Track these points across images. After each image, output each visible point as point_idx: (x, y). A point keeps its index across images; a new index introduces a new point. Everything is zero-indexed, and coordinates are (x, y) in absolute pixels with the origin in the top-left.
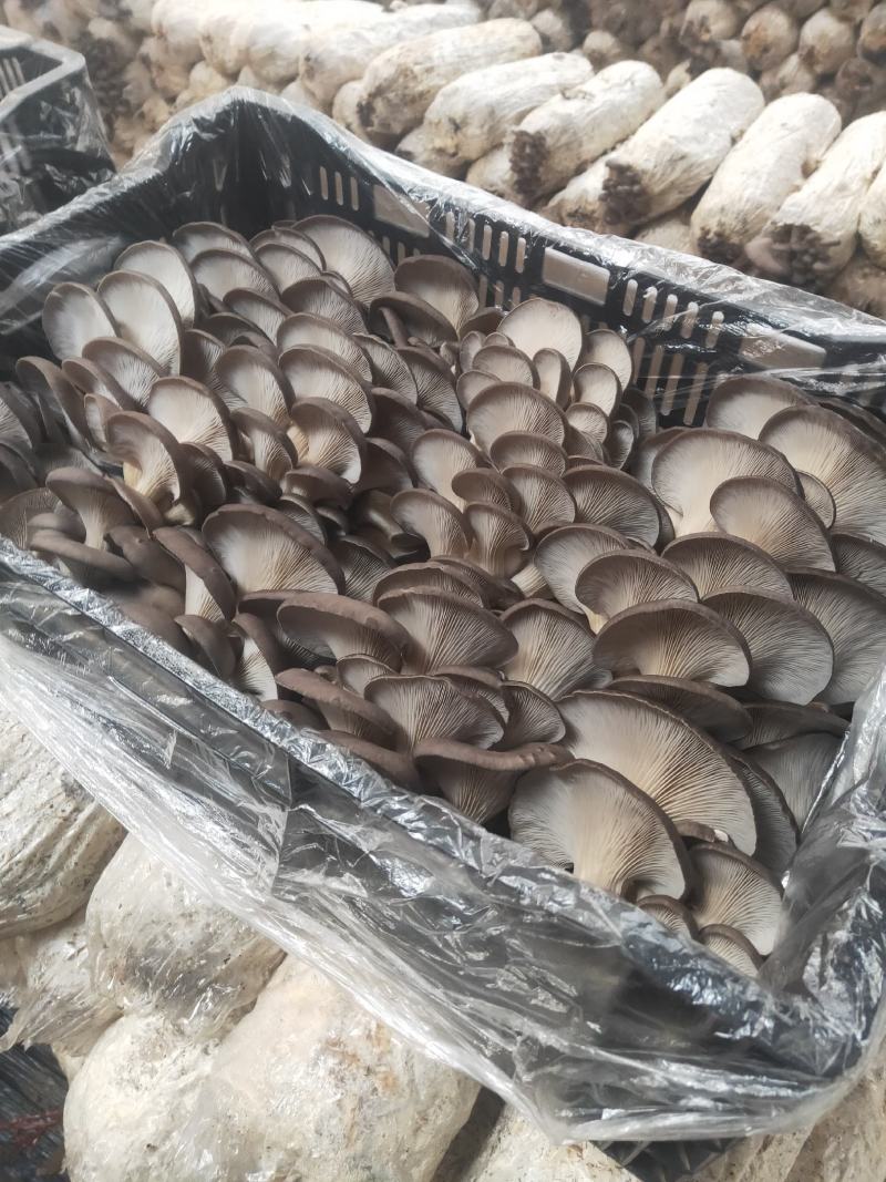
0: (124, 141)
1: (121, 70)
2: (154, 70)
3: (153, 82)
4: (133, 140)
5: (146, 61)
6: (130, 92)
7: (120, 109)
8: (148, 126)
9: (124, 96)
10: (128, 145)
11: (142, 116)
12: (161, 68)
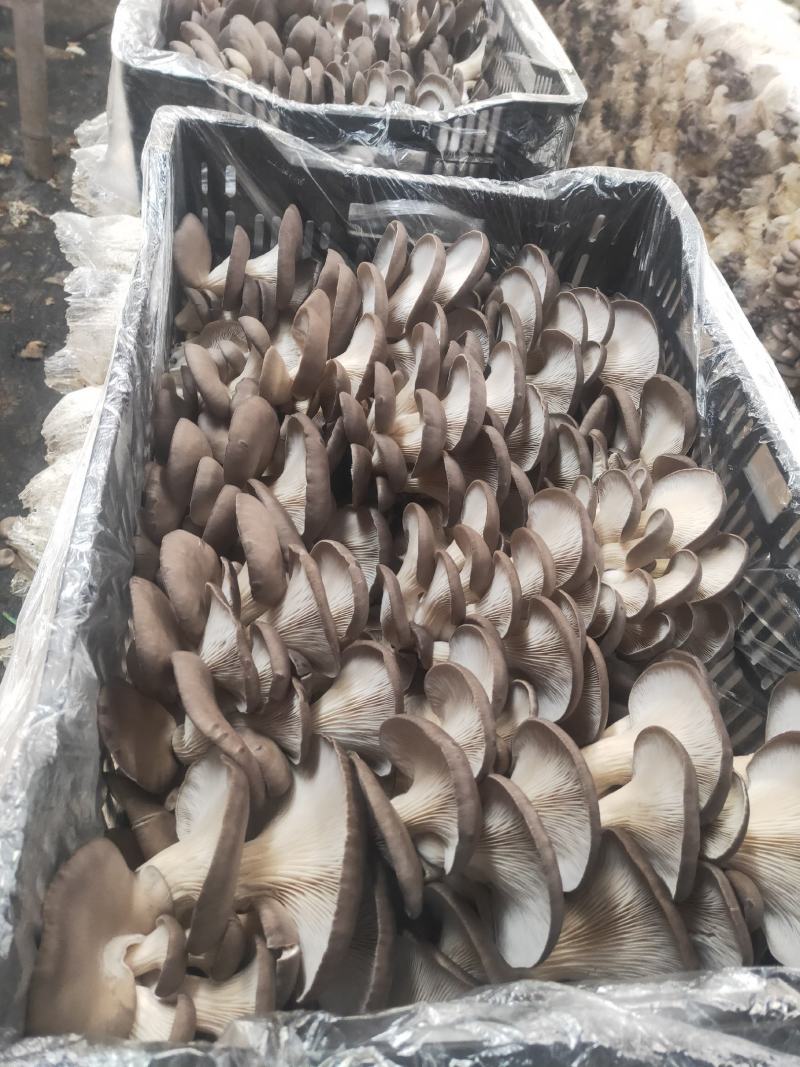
0: (715, 226)
1: (757, 175)
2: (780, 189)
3: (772, 196)
4: (723, 229)
5: (779, 178)
6: (746, 194)
7: (731, 201)
8: (741, 226)
9: (740, 194)
10: (716, 230)
11: (742, 215)
12: (785, 189)
